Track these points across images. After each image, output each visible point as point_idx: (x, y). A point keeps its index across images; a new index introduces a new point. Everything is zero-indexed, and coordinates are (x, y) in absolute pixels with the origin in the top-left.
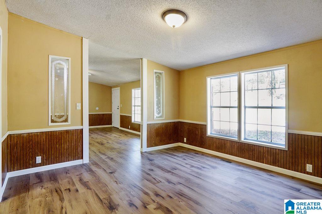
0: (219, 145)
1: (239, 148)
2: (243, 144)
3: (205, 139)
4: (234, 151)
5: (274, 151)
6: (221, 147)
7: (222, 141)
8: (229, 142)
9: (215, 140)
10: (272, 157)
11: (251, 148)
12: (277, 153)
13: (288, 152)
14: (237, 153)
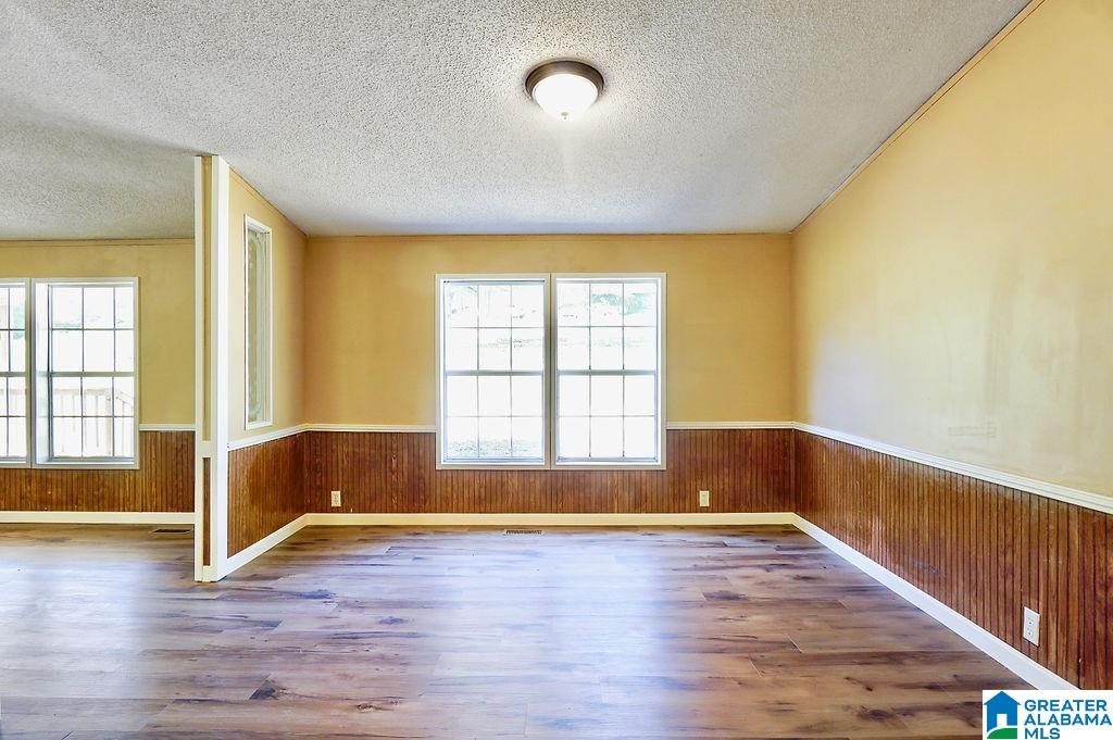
0: (482, 490)
1: (548, 487)
2: (560, 474)
3: (427, 482)
4: (532, 500)
5: (638, 478)
6: (488, 496)
7: (494, 477)
8: (516, 475)
9: (466, 479)
10: (632, 494)
11: (582, 481)
12: (643, 481)
13: (666, 474)
14: (543, 501)
